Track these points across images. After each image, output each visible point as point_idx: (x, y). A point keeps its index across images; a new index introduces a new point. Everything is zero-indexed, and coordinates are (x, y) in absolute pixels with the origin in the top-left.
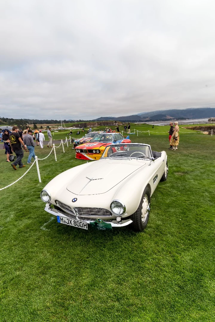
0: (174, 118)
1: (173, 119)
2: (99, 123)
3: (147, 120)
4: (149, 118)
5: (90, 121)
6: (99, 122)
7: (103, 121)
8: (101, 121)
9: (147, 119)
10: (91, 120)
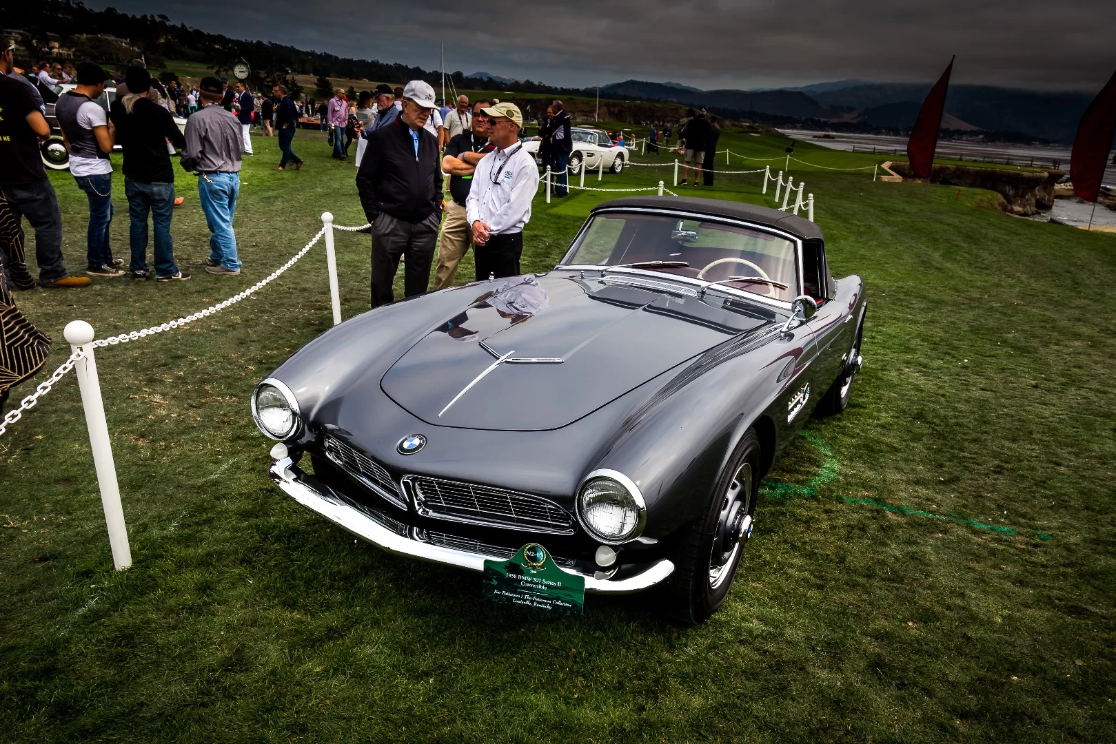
0: (975, 128)
1: (972, 133)
2: (616, 110)
3: (844, 120)
4: (855, 114)
5: (576, 92)
6: (615, 105)
7: (635, 99)
8: (626, 97)
9: (847, 118)
10: (582, 88)
